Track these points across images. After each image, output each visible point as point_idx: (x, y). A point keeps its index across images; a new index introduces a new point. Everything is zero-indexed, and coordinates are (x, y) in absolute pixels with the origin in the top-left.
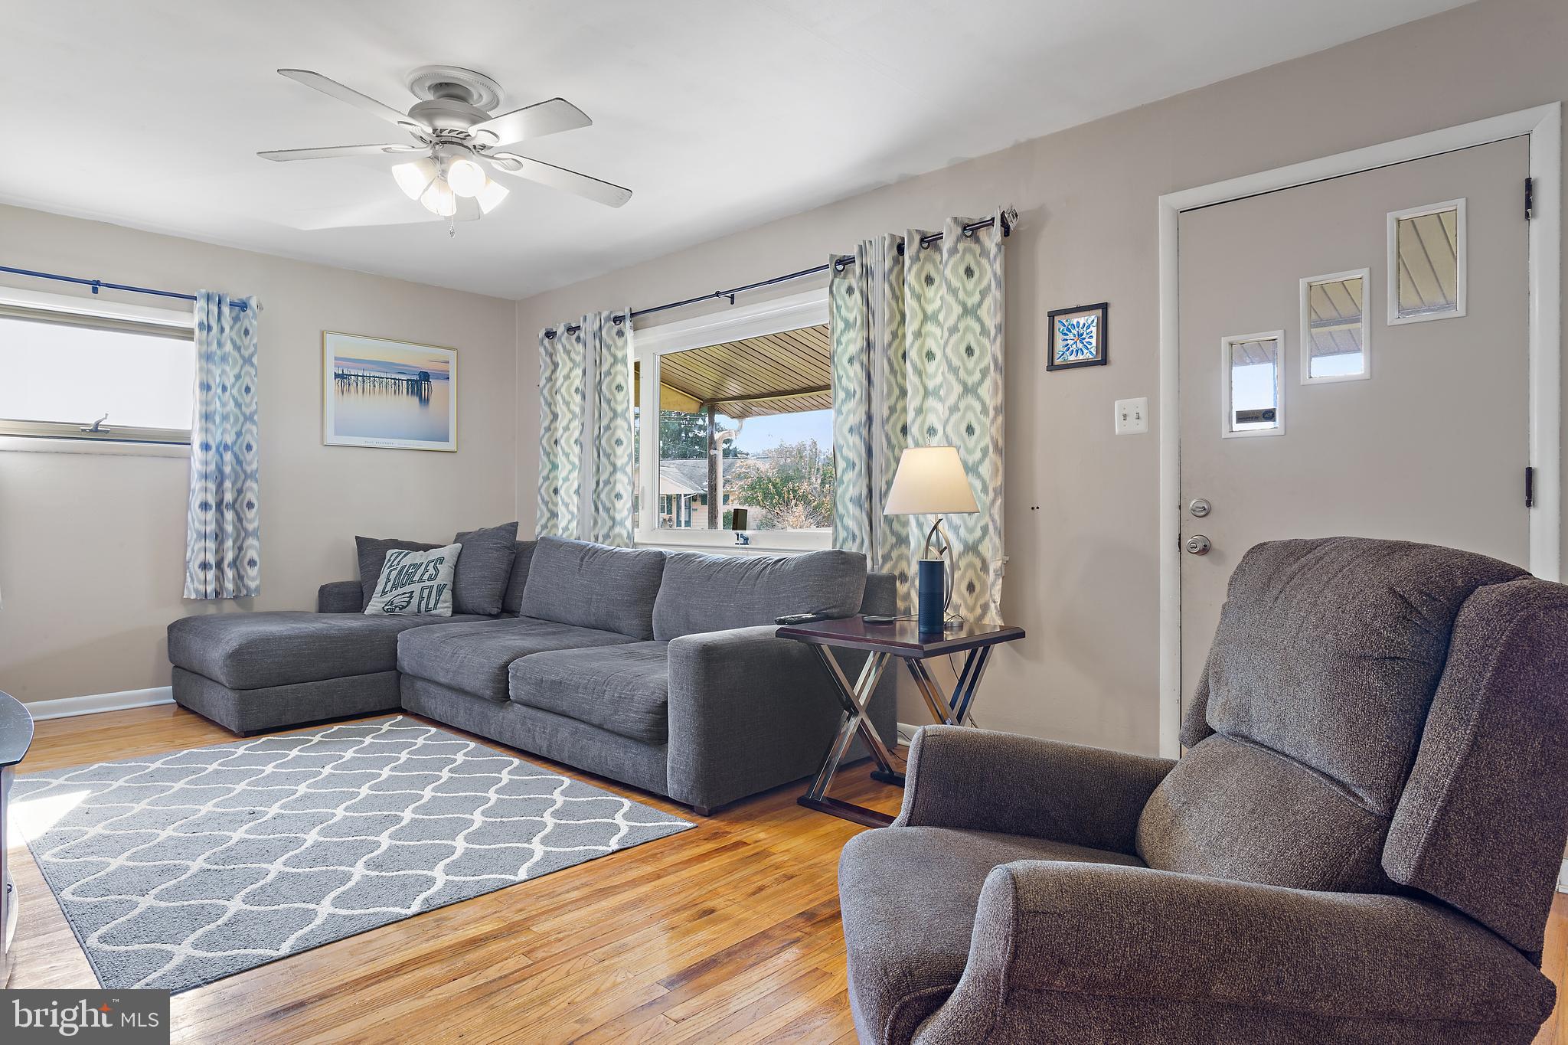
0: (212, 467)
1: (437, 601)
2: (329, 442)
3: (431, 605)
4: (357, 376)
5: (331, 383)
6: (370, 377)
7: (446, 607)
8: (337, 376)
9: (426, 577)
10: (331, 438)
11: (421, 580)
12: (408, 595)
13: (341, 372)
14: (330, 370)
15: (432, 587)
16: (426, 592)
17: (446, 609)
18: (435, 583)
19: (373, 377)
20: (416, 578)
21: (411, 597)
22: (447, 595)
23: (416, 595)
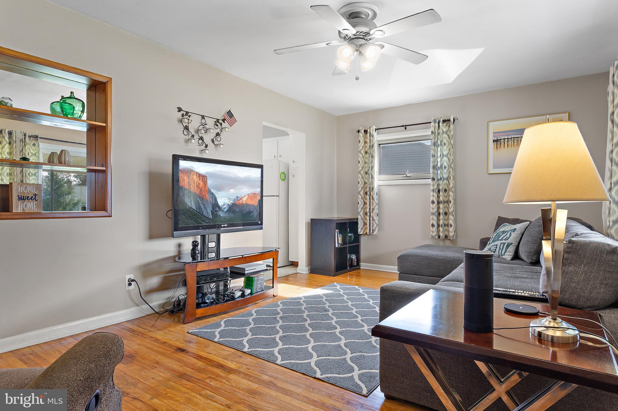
0: (436, 187)
1: (505, 252)
2: (490, 172)
3: (503, 253)
4: (505, 139)
5: (491, 144)
6: (511, 138)
7: (509, 255)
8: (494, 141)
9: (504, 238)
10: (492, 171)
11: (502, 240)
12: (495, 246)
13: (496, 139)
14: (491, 139)
15: (505, 243)
16: (502, 245)
17: (509, 256)
18: (507, 242)
19: (514, 138)
20: (500, 238)
21: (496, 247)
22: (512, 249)
23: (498, 246)
